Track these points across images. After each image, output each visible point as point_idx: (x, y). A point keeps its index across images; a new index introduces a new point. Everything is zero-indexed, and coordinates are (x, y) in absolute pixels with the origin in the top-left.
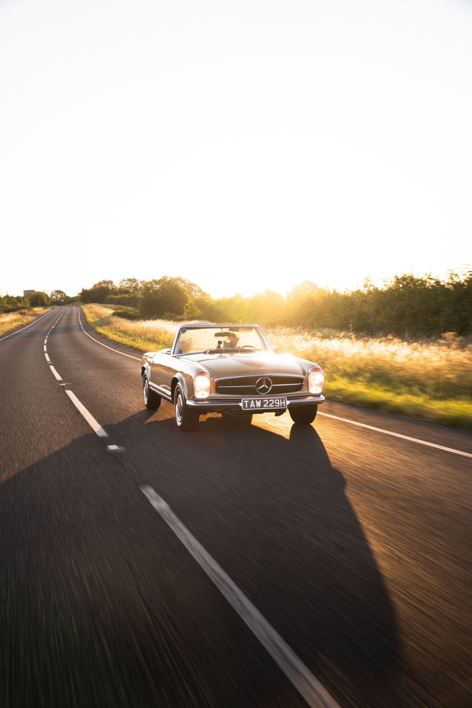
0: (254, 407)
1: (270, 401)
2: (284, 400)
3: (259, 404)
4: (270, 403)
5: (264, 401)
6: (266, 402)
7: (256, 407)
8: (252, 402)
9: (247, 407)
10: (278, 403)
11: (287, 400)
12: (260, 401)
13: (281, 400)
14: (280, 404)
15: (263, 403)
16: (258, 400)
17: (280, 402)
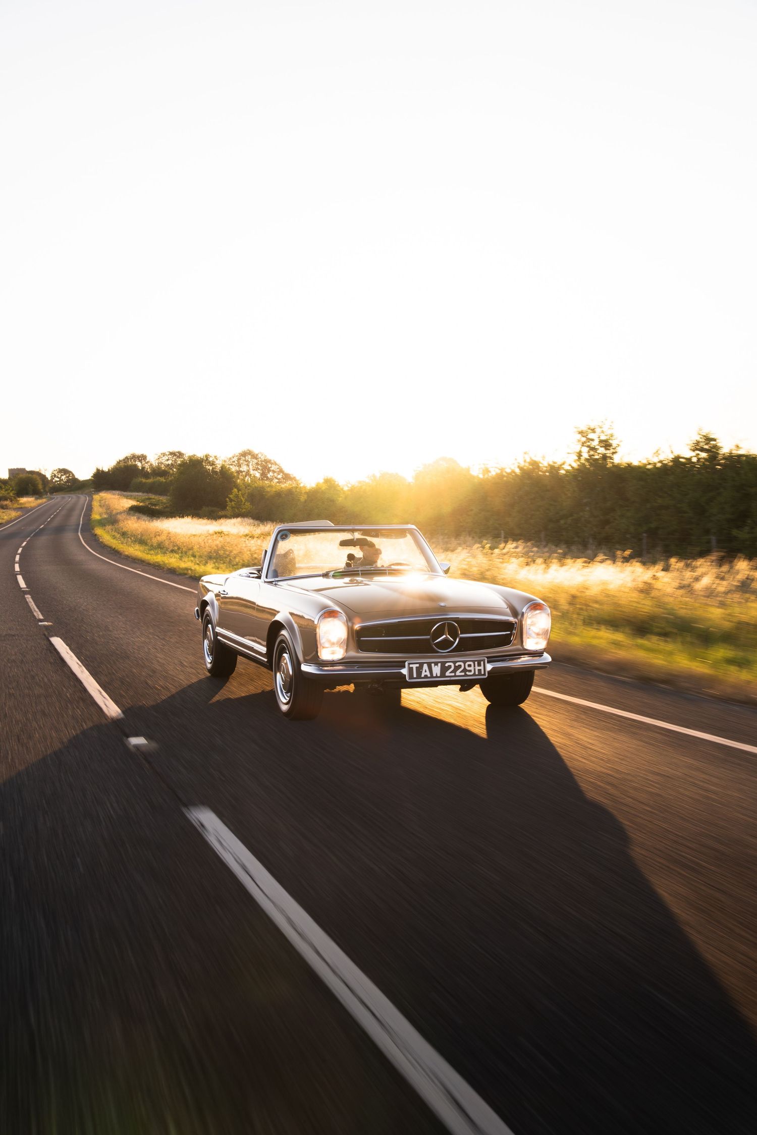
0: (429, 675)
1: (457, 664)
2: (482, 662)
3: (437, 670)
4: (457, 668)
5: (447, 665)
6: (450, 667)
7: (432, 676)
8: (425, 667)
9: (415, 676)
10: (472, 668)
11: (488, 662)
12: (439, 664)
13: (476, 663)
14: (475, 669)
15: (444, 669)
16: (436, 664)
17: (474, 666)
